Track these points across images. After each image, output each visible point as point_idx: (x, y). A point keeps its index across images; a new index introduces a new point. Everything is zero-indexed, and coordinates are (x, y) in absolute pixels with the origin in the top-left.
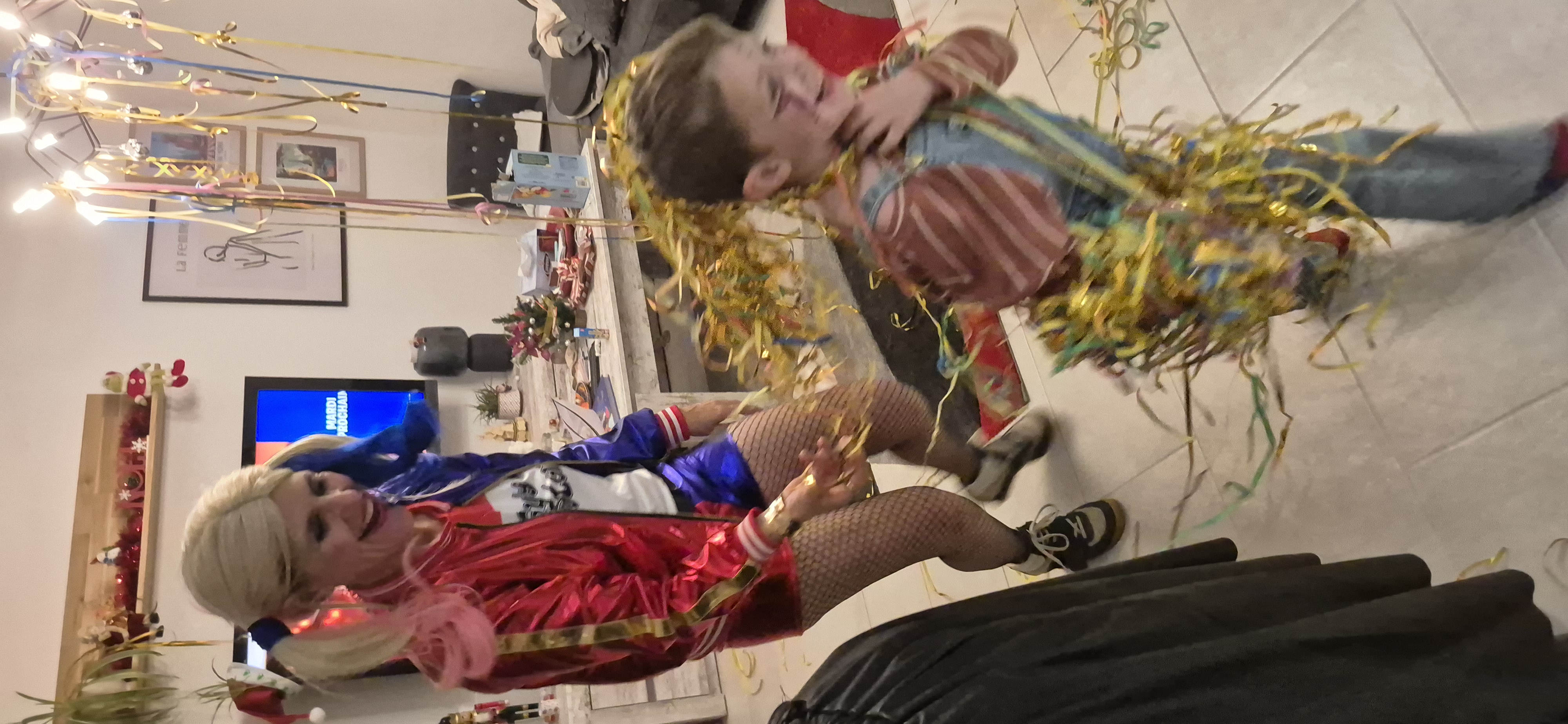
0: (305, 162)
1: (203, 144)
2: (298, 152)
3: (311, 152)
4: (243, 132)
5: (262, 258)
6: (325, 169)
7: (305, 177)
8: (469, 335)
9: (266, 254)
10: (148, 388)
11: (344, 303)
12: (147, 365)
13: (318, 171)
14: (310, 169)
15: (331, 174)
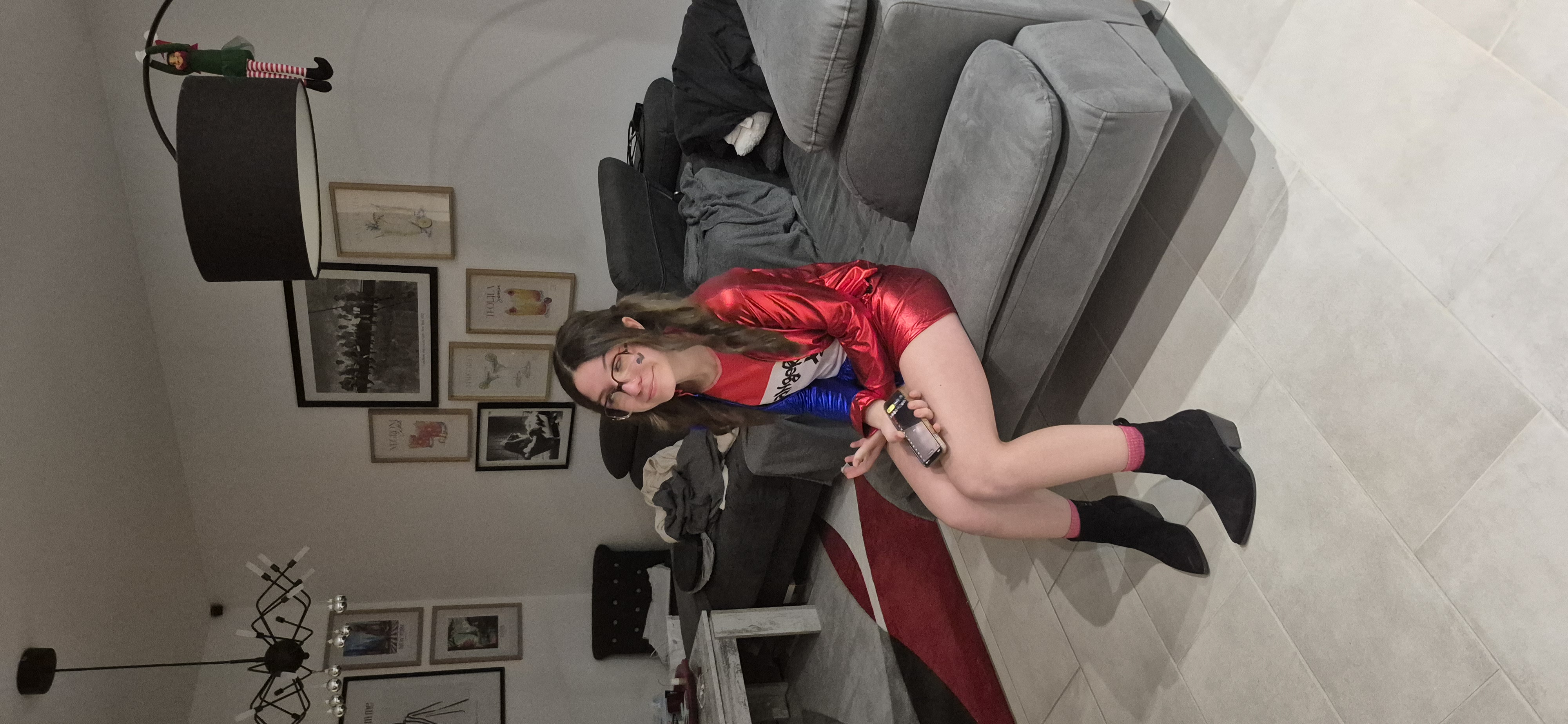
0: (472, 633)
1: (388, 628)
2: (466, 626)
3: (477, 623)
4: (420, 611)
6: (488, 637)
7: (472, 646)
13: (483, 640)
14: (476, 639)
15: (493, 641)
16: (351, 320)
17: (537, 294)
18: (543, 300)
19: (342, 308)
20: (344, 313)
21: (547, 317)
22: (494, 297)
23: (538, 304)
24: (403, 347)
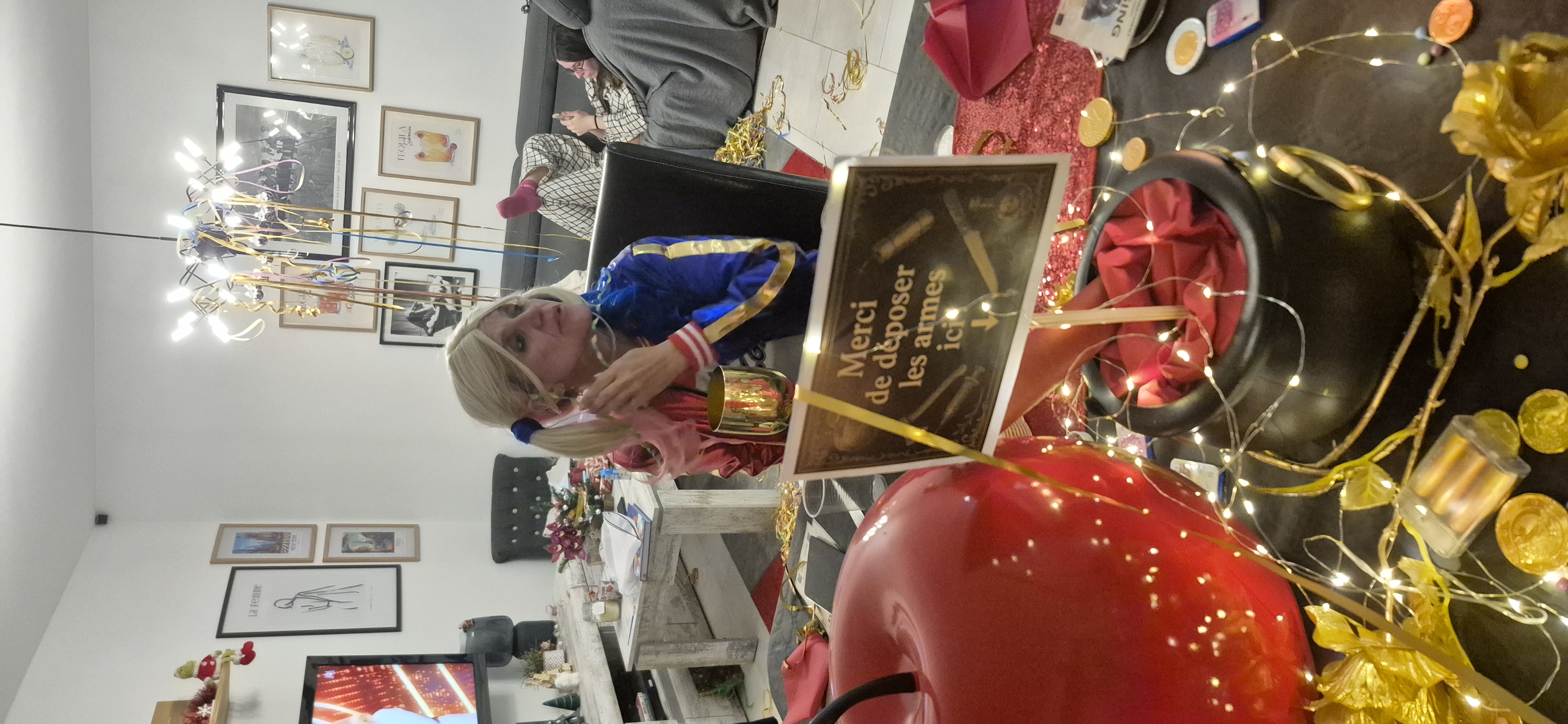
0: (366, 542)
1: (279, 537)
2: (361, 537)
3: (372, 536)
4: (314, 529)
5: (326, 604)
6: (384, 545)
7: (367, 551)
8: (515, 624)
9: (329, 601)
10: (218, 668)
11: (398, 629)
12: (219, 653)
13: (378, 547)
14: (371, 546)
15: (389, 547)
16: (273, 155)
17: (444, 139)
18: (449, 147)
19: (266, 140)
20: (268, 146)
21: (452, 165)
22: (405, 139)
23: (445, 150)
24: (319, 190)
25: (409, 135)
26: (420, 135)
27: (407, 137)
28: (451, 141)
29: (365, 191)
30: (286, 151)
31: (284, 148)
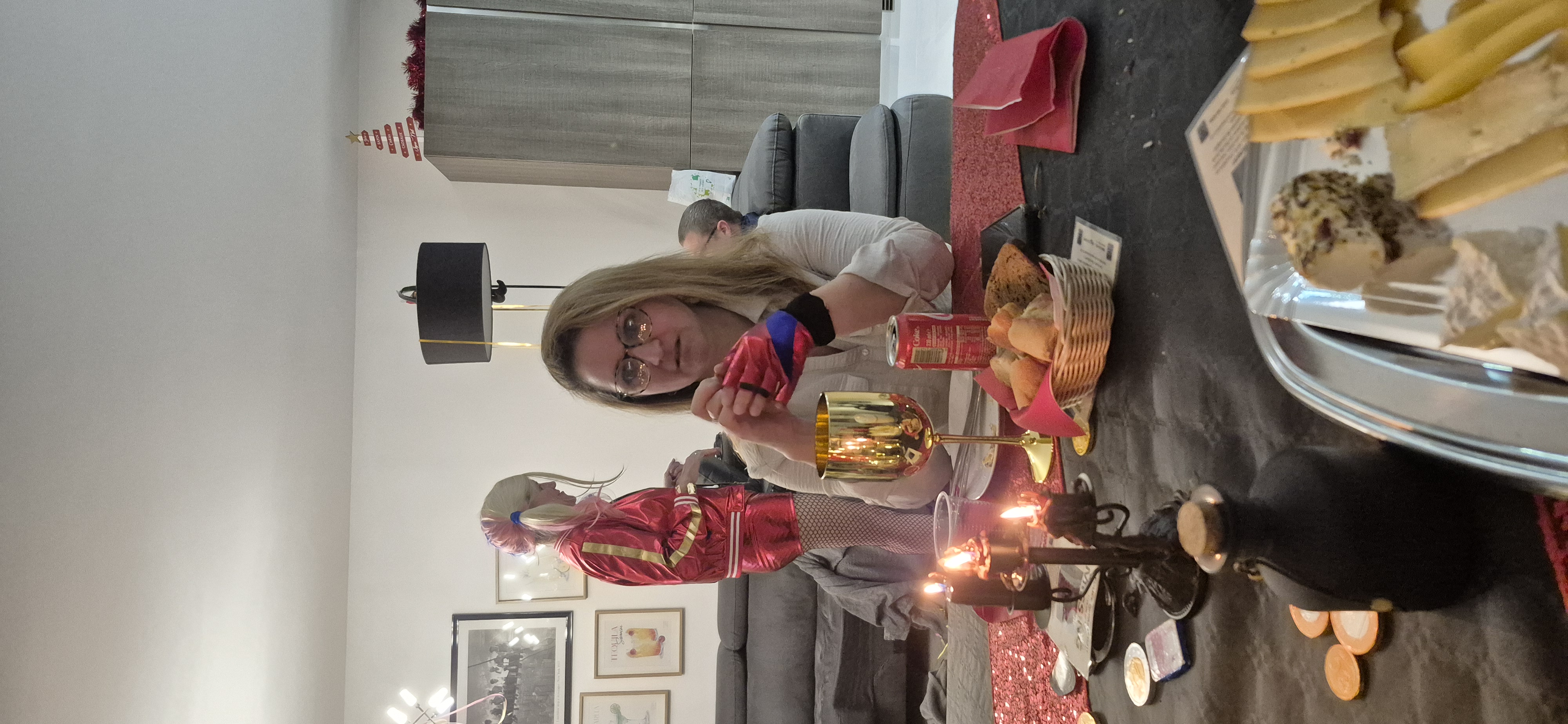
16: (500, 673)
17: (652, 633)
18: (658, 640)
19: (495, 659)
20: (495, 666)
21: (661, 658)
22: (617, 639)
23: (654, 643)
24: (541, 701)
25: (621, 635)
26: (631, 633)
27: (619, 636)
28: (659, 634)
29: (583, 696)
30: (512, 668)
31: (510, 665)
